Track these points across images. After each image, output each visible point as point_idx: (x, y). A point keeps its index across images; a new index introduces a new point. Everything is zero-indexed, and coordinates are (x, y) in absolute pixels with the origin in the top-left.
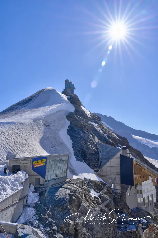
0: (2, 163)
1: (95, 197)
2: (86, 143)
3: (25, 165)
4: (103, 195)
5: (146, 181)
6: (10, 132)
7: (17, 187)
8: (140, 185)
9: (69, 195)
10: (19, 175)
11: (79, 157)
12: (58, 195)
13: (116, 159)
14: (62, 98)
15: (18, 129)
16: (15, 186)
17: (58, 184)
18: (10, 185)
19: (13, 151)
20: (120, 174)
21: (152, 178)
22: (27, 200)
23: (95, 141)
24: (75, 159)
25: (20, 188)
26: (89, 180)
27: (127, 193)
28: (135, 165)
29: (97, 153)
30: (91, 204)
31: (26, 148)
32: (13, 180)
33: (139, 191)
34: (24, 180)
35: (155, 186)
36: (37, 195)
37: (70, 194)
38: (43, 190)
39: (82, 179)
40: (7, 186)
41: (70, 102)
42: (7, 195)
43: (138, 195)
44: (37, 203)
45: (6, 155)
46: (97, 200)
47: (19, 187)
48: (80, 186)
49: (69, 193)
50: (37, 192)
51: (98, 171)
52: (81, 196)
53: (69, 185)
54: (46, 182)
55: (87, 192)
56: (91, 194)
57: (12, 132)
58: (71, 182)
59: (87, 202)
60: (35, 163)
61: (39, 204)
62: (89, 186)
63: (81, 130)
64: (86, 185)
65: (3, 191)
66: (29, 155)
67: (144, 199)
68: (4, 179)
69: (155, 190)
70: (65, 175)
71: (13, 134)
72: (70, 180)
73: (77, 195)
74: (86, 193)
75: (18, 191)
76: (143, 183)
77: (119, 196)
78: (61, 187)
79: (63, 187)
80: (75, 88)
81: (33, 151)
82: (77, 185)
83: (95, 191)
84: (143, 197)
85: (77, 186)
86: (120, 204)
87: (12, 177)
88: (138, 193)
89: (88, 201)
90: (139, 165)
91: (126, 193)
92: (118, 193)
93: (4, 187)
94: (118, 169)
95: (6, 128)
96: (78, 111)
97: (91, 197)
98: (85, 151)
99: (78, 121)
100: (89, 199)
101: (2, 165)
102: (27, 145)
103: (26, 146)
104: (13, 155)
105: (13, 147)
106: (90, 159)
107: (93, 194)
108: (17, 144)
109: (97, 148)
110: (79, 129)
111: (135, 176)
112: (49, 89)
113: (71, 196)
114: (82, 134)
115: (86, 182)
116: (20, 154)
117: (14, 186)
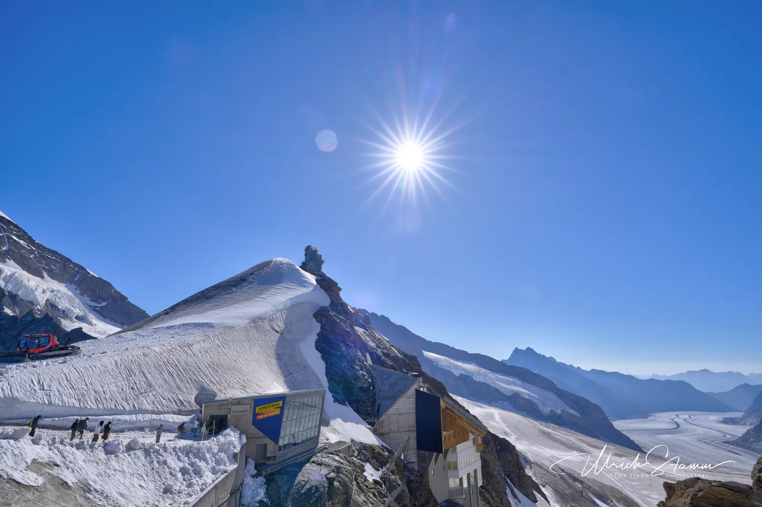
0: (187, 411)
1: (373, 480)
2: (352, 367)
3: (238, 416)
4: (389, 475)
5: (464, 443)
6: (203, 344)
7: (226, 466)
8: (453, 452)
9: (328, 479)
10: (229, 438)
11: (339, 395)
12: (306, 479)
13: (408, 398)
14: (306, 279)
15: (220, 338)
16: (220, 465)
17: (303, 455)
18: (210, 462)
19: (211, 385)
20: (415, 429)
21: (473, 437)
22: (241, 496)
23: (367, 362)
24: (333, 399)
25: (231, 467)
26: (361, 443)
27: (429, 469)
28: (443, 410)
29: (373, 384)
30: (369, 496)
31: (236, 377)
32: (216, 451)
33: (452, 463)
34: (239, 449)
35: (479, 453)
36: (262, 482)
37: (328, 476)
38: (273, 471)
39: (347, 441)
40: (202, 464)
41: (321, 287)
42: (204, 487)
43: (450, 472)
44: (264, 502)
45: (195, 393)
46: (378, 488)
47: (227, 464)
48: (346, 458)
49: (326, 476)
50: (261, 475)
51: (375, 423)
52: (351, 481)
53: (324, 456)
54: (280, 452)
55: (359, 470)
56: (365, 474)
57: (207, 345)
58: (326, 448)
59: (360, 492)
60: (260, 409)
61: (266, 504)
62: (362, 457)
63: (343, 342)
64: (356, 454)
65: (195, 478)
66: (244, 392)
67: (461, 480)
68: (196, 448)
69: (480, 461)
70: (316, 434)
71: (211, 349)
72: (324, 444)
73: (342, 478)
74: (357, 472)
75: (226, 474)
76: (459, 447)
77: (417, 476)
78: (308, 461)
79: (313, 462)
80: (323, 261)
81: (251, 384)
82: (341, 454)
83: (373, 467)
84: (460, 477)
85: (341, 457)
86: (420, 495)
87: (212, 444)
88: (449, 469)
89: (363, 491)
90: (451, 411)
91: (427, 469)
92: (414, 470)
93: (196, 468)
94: (411, 420)
95: (196, 336)
96: (336, 305)
97: (367, 480)
98: (351, 383)
99: (336, 322)
100: (363, 487)
101: (185, 417)
102: (239, 371)
103: (238, 374)
104: (209, 393)
105: (209, 375)
106: (359, 398)
107: (371, 474)
108: (218, 369)
109: (372, 377)
110: (337, 340)
111: (444, 433)
112: (280, 262)
113: (330, 481)
114: (344, 349)
115: (356, 448)
116: (224, 391)
117: (218, 462)
